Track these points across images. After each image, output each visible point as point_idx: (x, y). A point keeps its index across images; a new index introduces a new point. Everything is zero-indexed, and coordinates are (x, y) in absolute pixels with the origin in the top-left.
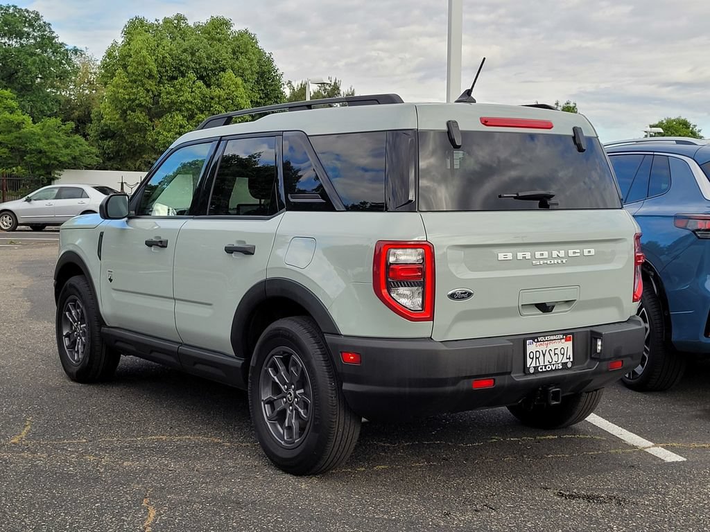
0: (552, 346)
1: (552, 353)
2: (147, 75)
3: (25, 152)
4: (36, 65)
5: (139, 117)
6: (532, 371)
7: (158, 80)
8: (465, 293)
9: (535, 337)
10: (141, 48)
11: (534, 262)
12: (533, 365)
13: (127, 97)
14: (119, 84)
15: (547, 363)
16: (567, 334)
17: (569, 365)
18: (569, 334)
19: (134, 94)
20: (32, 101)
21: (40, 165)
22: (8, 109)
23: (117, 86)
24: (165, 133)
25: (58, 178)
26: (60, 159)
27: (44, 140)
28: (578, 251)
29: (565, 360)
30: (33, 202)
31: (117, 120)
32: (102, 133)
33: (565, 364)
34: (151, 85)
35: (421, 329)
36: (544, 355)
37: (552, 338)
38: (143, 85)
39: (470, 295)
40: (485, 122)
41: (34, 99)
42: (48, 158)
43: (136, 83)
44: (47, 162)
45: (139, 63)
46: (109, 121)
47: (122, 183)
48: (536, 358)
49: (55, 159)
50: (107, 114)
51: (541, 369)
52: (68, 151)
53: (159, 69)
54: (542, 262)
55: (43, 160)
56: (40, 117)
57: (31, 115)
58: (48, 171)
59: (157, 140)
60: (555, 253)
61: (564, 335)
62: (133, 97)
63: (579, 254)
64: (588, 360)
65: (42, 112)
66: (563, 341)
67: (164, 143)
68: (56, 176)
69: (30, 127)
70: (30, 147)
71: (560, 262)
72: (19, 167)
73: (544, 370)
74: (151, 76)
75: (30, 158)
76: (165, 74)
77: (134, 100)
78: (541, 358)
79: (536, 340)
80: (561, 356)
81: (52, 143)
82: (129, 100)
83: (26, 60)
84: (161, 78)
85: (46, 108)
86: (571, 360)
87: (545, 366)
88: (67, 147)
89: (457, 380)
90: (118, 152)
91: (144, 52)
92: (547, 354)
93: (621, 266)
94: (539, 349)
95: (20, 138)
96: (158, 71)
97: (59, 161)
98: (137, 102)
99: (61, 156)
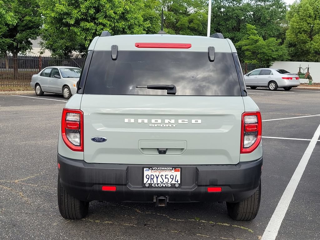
0: (164, 173)
1: (164, 177)
2: (308, 16)
3: (258, 54)
4: (269, 14)
5: (304, 36)
7: (314, 18)
8: (101, 139)
9: (150, 167)
10: (307, 3)
11: (150, 125)
12: (149, 182)
13: (297, 27)
14: (295, 21)
15: (159, 182)
16: (175, 167)
19: (301, 25)
20: (266, 30)
21: (264, 59)
22: (253, 34)
23: (294, 22)
24: (315, 44)
25: (271, 65)
26: (273, 56)
27: (266, 48)
28: (187, 120)
29: (173, 182)
30: (249, 76)
31: (293, 38)
32: (290, 44)
34: (310, 21)
35: (78, 156)
36: (157, 178)
37: (163, 168)
38: (306, 21)
39: (104, 140)
40: (138, 46)
41: (267, 29)
42: (268, 56)
43: (303, 20)
44: (267, 58)
45: (305, 10)
46: (289, 39)
47: (300, 68)
48: (151, 179)
49: (271, 56)
50: (288, 35)
51: (154, 185)
52: (277, 53)
53: (315, 12)
54: (156, 125)
55: (265, 57)
56: (269, 37)
57: (263, 37)
58: (268, 62)
59: (311, 47)
60: (167, 121)
62: (300, 27)
63: (187, 122)
64: (194, 184)
65: (270, 35)
66: (173, 171)
67: (314, 49)
68: (271, 64)
69: (261, 42)
70: (260, 51)
71: (170, 126)
72: (255, 60)
73: (156, 186)
74: (310, 17)
75: (260, 56)
76: (318, 15)
77: (301, 28)
78: (155, 179)
79: (151, 169)
80: (170, 180)
81: (270, 49)
82: (299, 28)
83: (265, 12)
84: (315, 17)
85: (272, 33)
86: (179, 182)
87: (158, 184)
88: (277, 51)
89: (92, 184)
90: (296, 53)
91: (308, 5)
92: (160, 177)
93: (227, 131)
94: (154, 174)
95: (256, 47)
96: (314, 13)
97: (272, 57)
98: (302, 29)
99: (273, 55)
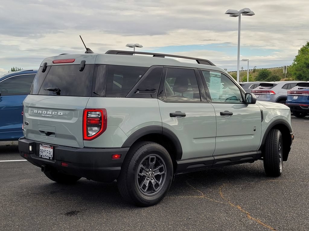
0: (47, 149)
6: (40, 156)
17: (51, 159)
18: (52, 146)
28: (56, 113)
29: (50, 156)
33: (50, 158)
61: (50, 146)
66: (50, 148)
80: (49, 154)
87: (44, 156)
92: (45, 152)
